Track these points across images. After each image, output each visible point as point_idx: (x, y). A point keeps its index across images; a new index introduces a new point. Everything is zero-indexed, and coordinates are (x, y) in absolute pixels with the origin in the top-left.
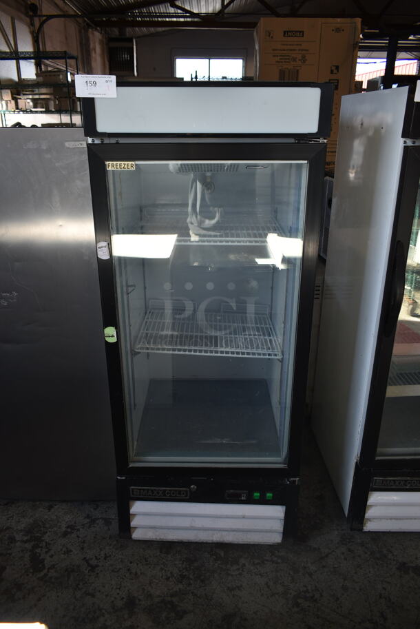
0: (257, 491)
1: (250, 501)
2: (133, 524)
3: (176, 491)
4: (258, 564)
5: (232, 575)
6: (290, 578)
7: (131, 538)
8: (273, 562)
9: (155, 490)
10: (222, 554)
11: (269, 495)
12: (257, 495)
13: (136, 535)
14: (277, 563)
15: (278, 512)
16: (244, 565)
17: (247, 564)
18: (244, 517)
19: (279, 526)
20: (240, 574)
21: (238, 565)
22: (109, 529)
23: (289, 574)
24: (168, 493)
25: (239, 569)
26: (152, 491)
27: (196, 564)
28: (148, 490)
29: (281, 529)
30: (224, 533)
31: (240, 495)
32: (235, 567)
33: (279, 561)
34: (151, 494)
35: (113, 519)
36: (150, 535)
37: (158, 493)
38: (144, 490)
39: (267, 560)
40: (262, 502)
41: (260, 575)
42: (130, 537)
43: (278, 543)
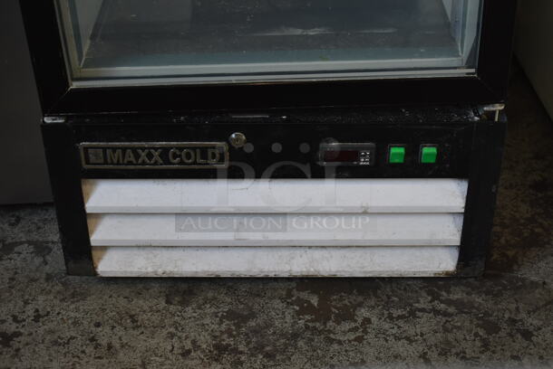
0: (398, 143)
1: (381, 170)
2: (97, 238)
3: (194, 148)
4: (399, 317)
5: (340, 342)
6: (478, 343)
7: (95, 274)
8: (437, 312)
9: (143, 149)
10: (315, 301)
11: (429, 152)
12: (397, 153)
13: (108, 265)
14: (445, 314)
15: (450, 194)
16: (367, 321)
17: (374, 319)
18: (365, 213)
19: (451, 232)
20: (359, 339)
21: (356, 321)
22: (46, 263)
23: (476, 335)
24: (175, 156)
25: (355, 329)
26: (134, 150)
27: (252, 323)
28: (124, 149)
29: (456, 239)
30: (318, 254)
31: (355, 155)
32: (346, 326)
33: (451, 310)
34: (132, 159)
35: (53, 242)
36: (141, 265)
37: (150, 156)
38: (114, 149)
39: (423, 310)
40: (412, 170)
41: (408, 339)
42: (92, 272)
43: (447, 273)
